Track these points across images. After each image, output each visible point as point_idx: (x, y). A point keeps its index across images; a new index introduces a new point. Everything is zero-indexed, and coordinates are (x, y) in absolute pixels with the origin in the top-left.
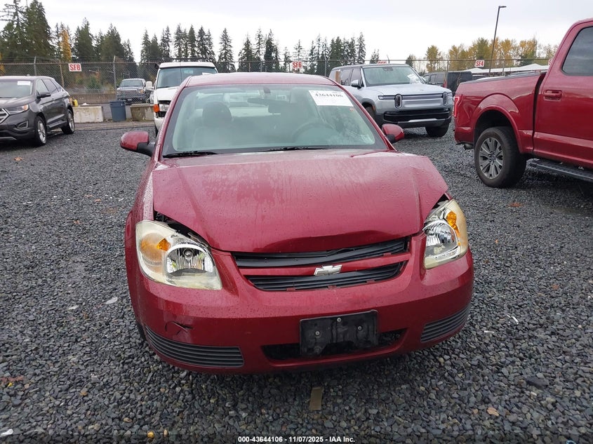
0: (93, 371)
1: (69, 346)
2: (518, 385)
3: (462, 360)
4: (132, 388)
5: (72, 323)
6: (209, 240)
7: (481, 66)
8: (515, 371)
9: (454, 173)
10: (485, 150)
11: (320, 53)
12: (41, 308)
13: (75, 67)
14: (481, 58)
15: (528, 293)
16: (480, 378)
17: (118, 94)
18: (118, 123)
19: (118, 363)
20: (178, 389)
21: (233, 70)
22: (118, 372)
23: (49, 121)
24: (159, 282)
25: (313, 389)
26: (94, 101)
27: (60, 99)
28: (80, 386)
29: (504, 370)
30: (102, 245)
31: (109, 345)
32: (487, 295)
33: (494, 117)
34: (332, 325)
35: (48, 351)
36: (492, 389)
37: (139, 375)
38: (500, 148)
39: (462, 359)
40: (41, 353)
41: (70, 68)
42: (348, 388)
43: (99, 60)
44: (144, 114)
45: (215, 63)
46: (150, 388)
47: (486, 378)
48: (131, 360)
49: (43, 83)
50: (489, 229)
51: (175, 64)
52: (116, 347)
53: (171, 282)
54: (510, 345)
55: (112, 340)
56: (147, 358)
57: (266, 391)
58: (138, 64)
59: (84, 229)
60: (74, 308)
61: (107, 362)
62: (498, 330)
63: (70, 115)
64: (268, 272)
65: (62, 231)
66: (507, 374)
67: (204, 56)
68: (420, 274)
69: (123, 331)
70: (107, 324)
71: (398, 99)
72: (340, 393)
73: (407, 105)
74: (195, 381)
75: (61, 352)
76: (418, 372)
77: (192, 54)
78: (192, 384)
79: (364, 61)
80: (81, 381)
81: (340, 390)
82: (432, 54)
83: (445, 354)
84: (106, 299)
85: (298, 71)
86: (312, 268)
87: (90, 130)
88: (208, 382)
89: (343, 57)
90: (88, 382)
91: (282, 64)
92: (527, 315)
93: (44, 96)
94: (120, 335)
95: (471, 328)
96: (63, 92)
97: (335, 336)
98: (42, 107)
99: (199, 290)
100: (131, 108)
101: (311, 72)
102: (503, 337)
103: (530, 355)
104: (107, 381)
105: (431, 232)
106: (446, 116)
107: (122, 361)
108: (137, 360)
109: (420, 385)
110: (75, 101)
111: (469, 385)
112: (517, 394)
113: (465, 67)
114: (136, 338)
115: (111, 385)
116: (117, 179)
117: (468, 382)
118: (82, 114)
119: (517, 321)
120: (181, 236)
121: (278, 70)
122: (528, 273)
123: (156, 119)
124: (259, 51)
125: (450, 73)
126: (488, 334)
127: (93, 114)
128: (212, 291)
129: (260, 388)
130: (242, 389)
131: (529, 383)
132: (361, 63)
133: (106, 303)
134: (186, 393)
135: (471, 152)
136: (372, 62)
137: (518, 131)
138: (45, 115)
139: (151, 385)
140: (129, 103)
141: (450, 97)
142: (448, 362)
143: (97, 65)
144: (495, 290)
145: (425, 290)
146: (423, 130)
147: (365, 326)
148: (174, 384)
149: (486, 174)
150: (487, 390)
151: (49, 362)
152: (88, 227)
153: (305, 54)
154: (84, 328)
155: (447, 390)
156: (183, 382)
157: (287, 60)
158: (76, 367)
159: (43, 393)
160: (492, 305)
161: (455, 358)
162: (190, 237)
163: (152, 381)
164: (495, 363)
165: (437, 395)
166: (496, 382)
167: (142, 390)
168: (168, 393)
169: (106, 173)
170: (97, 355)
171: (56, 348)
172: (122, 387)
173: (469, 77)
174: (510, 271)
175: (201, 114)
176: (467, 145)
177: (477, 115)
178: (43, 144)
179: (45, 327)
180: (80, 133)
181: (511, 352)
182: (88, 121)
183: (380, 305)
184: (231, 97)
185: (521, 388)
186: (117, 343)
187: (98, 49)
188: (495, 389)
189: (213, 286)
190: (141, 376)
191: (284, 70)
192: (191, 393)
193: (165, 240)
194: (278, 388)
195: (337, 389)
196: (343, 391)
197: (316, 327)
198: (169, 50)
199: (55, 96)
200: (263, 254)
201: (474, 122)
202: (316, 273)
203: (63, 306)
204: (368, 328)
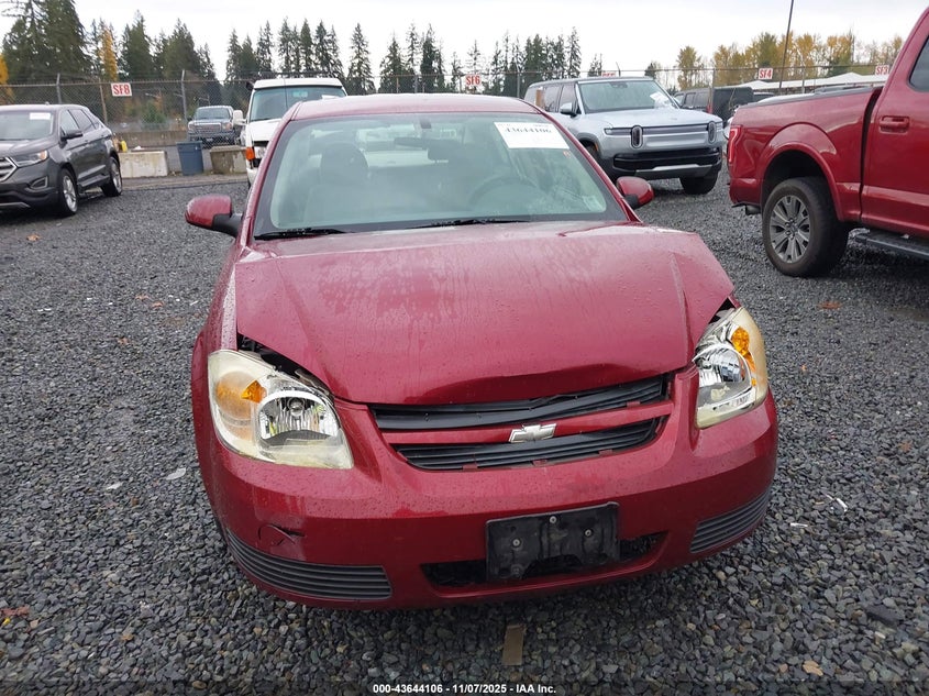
0: (144, 596)
1: (104, 553)
2: (853, 620)
3: (757, 575)
4: (207, 627)
5: (111, 512)
6: (329, 382)
7: (767, 78)
8: (846, 594)
9: (728, 253)
10: (780, 216)
11: (509, 61)
12: (61, 488)
13: (121, 90)
14: (765, 64)
15: (860, 456)
16: (786, 607)
17: (191, 130)
18: (190, 178)
19: (184, 583)
20: (283, 629)
21: (372, 90)
22: (185, 598)
23: (80, 176)
24: (247, 456)
25: (508, 627)
26: (152, 142)
27: (99, 141)
28: (122, 623)
29: (828, 594)
30: (163, 380)
31: (171, 551)
32: (791, 461)
33: (796, 162)
34: (541, 530)
35: (71, 563)
36: (810, 627)
37: (219, 604)
38: (805, 213)
39: (757, 573)
40: (59, 566)
41: (113, 90)
42: (567, 625)
43: (161, 77)
44: (231, 163)
45: (342, 80)
46: (237, 627)
47: (799, 607)
48: (205, 577)
49: (72, 115)
50: (789, 347)
51: (279, 81)
52: (182, 554)
53: (267, 455)
54: (836, 549)
55: (176, 543)
56: (232, 574)
57: (429, 631)
58: (222, 83)
59: (134, 352)
60: (115, 486)
61: (166, 580)
62: (814, 521)
63: (114, 166)
64: (431, 438)
65: (99, 356)
66: (833, 601)
67: (326, 69)
68: (690, 438)
69: (194, 526)
70: (168, 514)
71: (636, 133)
72: (553, 635)
73: (651, 143)
74: (311, 615)
75: (91, 563)
76: (682, 596)
77: (307, 65)
78: (307, 619)
79: (578, 73)
80: (123, 615)
81: (553, 629)
82: (687, 59)
83: (727, 564)
84: (167, 472)
85: (474, 91)
86: (506, 430)
87: (147, 190)
88: (333, 617)
89: (545, 67)
90: (135, 616)
91: (448, 79)
92: (860, 494)
93: (72, 136)
94: (188, 533)
95: (769, 518)
96: (102, 130)
97: (546, 548)
98: (70, 153)
99: (314, 469)
100: (212, 154)
101: (494, 91)
102: (822, 534)
103: (870, 565)
104: (166, 615)
105: (706, 363)
106: (714, 160)
107: (191, 579)
108: (217, 578)
109: (688, 620)
110: (124, 143)
111: (771, 620)
112: (852, 636)
113: (740, 79)
114: (214, 541)
115: (173, 622)
116: (188, 270)
117: (767, 614)
118: (134, 164)
119: (845, 506)
120: (283, 376)
121: (442, 89)
122: (858, 422)
123: (249, 170)
124: (411, 60)
125: (717, 90)
126: (798, 529)
127: (151, 164)
128: (336, 470)
129: (419, 626)
130: (390, 630)
131: (871, 616)
132: (573, 76)
133: (168, 478)
134: (297, 635)
135: (757, 219)
136: (591, 73)
137: (835, 184)
138: (75, 167)
139: (237, 622)
140: (209, 145)
141: (719, 129)
142: (733, 579)
143: (158, 85)
144: (805, 452)
145: (700, 465)
146: (676, 184)
147: (598, 530)
148: (276, 621)
149: (781, 256)
150: (801, 630)
151: (71, 581)
152: (140, 349)
153: (485, 63)
154: (131, 522)
155: (732, 629)
156: (292, 616)
157: (457, 73)
158: (115, 589)
159: (61, 637)
160: (801, 478)
161: (744, 572)
162: (298, 377)
163: (240, 615)
164: (811, 580)
165: (717, 638)
166: (815, 615)
167: (224, 631)
168: (267, 635)
169: (170, 259)
170: (150, 568)
171: (84, 556)
172: (191, 626)
173: (748, 97)
174: (828, 419)
175: (318, 165)
176: (751, 208)
177: (766, 158)
178: (73, 214)
179: (67, 521)
180: (131, 196)
181: (838, 562)
182: (143, 175)
183: (622, 493)
184: (368, 134)
185: (858, 625)
186: (183, 548)
187: (159, 59)
188: (815, 627)
189: (338, 462)
190: (223, 606)
191: (451, 89)
192: (305, 635)
193: (257, 384)
194: (450, 626)
195: (548, 628)
196: (558, 633)
197: (514, 533)
198: (270, 60)
199: (90, 135)
200: (423, 406)
201: (761, 170)
202: (512, 438)
203: (97, 483)
204: (603, 531)
